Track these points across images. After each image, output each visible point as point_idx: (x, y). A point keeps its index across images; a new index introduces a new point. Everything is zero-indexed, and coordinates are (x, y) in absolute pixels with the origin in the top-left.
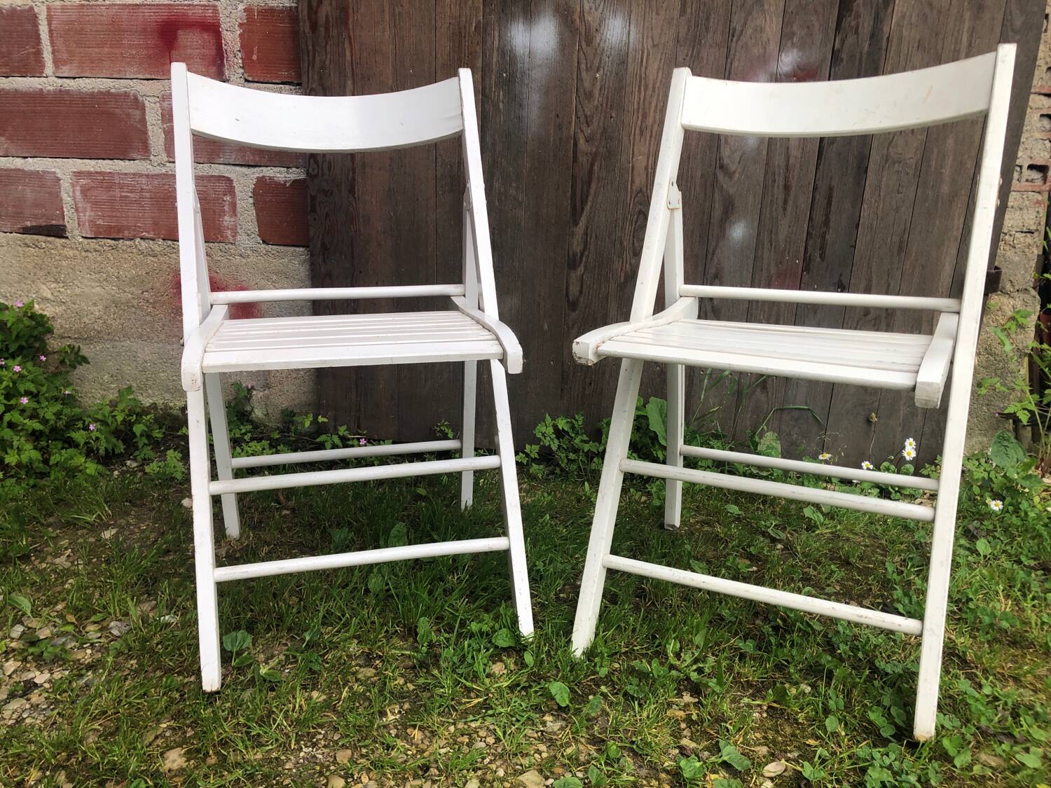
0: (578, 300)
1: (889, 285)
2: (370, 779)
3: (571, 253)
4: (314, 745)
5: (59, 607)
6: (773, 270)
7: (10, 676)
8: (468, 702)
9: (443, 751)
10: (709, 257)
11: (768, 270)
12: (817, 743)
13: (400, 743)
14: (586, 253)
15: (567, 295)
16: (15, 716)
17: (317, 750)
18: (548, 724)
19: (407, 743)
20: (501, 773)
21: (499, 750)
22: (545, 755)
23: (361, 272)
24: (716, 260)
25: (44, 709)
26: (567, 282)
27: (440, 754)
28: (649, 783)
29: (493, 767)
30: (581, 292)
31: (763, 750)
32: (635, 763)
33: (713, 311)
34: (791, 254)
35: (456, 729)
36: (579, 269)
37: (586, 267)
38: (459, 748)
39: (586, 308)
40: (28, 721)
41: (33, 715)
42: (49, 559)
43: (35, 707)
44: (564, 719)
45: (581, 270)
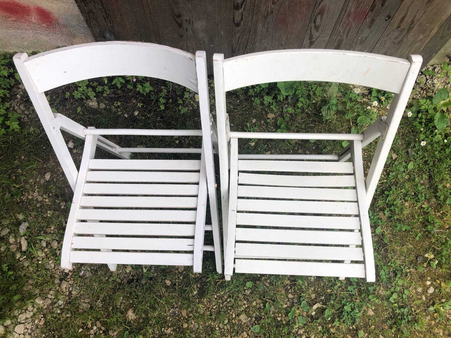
0: (240, 22)
1: (415, 16)
2: (195, 322)
3: (235, 4)
4: (173, 307)
5: (52, 228)
6: (352, 11)
7: (54, 268)
8: (219, 281)
9: (214, 307)
10: (317, 5)
11: (350, 10)
12: (330, 291)
13: (200, 305)
14: (245, 3)
15: (234, 20)
16: (67, 290)
17: (175, 309)
18: (246, 291)
19: (203, 305)
20: (234, 316)
21: (232, 304)
22: (246, 306)
23: (110, 11)
24: (320, 6)
25: (76, 287)
26: (234, 16)
27: (214, 309)
28: (278, 315)
29: (231, 313)
30: (242, 20)
31: (313, 296)
32: (274, 308)
33: (315, 27)
34: (365, 4)
35: (217, 296)
36: (240, 10)
37: (244, 9)
38: (219, 305)
39: (244, 26)
40: (73, 293)
41: (74, 289)
42: (31, 193)
43: (72, 285)
44: (251, 289)
45: (241, 11)
